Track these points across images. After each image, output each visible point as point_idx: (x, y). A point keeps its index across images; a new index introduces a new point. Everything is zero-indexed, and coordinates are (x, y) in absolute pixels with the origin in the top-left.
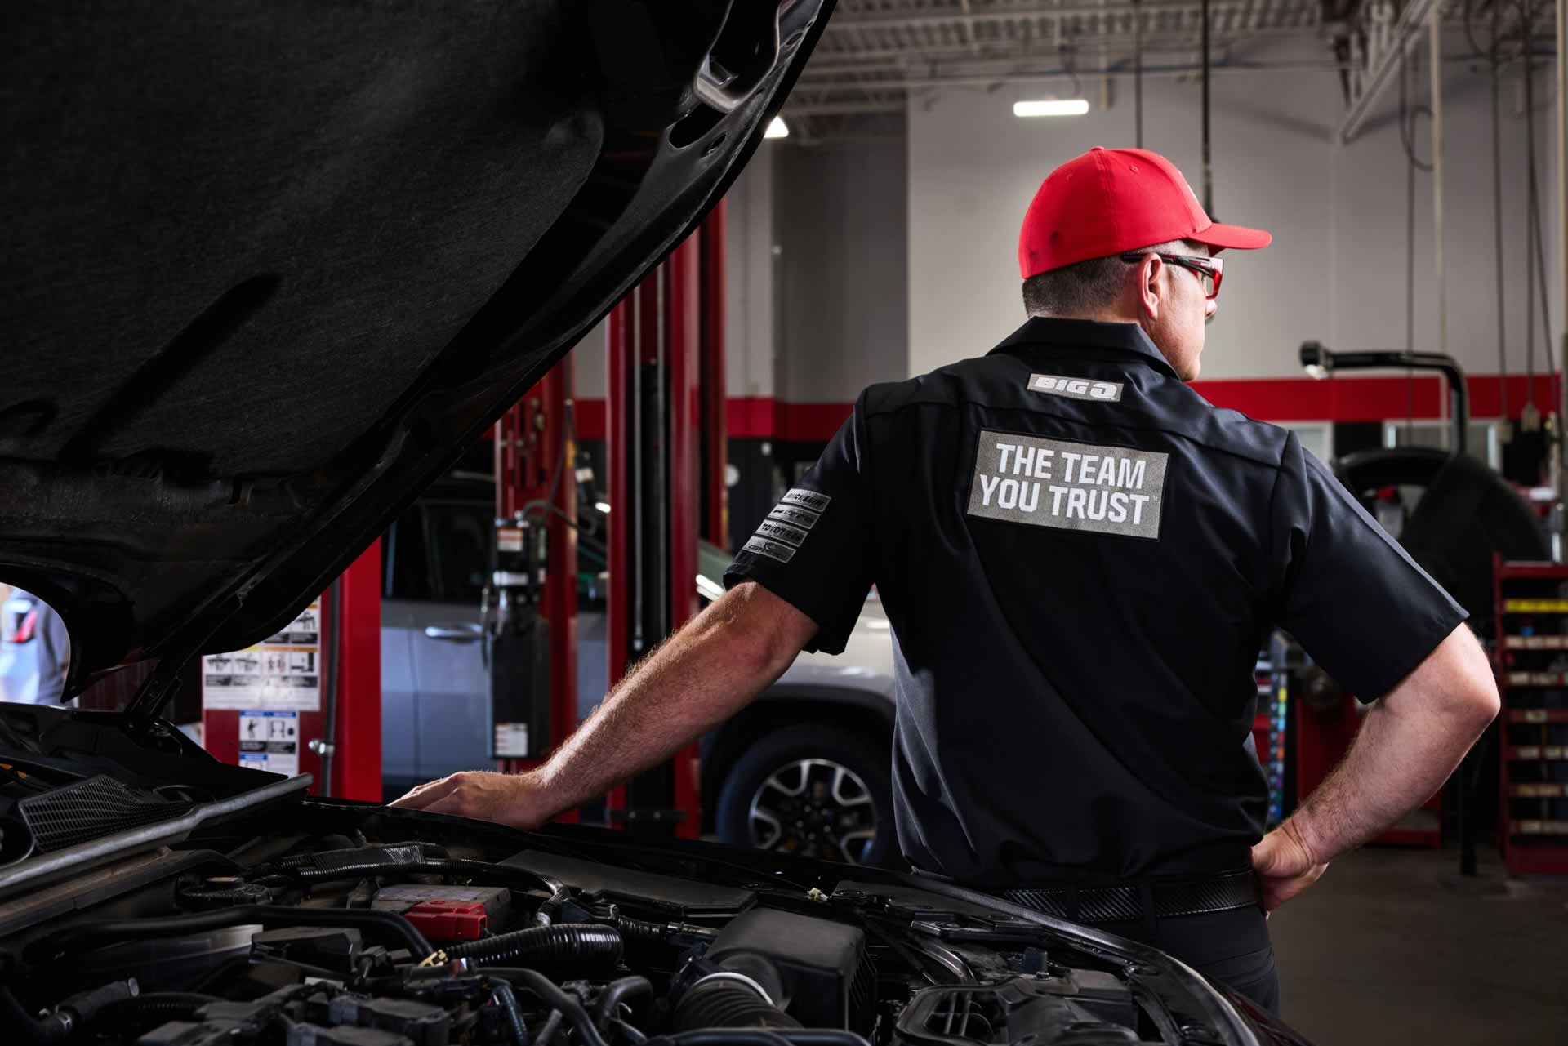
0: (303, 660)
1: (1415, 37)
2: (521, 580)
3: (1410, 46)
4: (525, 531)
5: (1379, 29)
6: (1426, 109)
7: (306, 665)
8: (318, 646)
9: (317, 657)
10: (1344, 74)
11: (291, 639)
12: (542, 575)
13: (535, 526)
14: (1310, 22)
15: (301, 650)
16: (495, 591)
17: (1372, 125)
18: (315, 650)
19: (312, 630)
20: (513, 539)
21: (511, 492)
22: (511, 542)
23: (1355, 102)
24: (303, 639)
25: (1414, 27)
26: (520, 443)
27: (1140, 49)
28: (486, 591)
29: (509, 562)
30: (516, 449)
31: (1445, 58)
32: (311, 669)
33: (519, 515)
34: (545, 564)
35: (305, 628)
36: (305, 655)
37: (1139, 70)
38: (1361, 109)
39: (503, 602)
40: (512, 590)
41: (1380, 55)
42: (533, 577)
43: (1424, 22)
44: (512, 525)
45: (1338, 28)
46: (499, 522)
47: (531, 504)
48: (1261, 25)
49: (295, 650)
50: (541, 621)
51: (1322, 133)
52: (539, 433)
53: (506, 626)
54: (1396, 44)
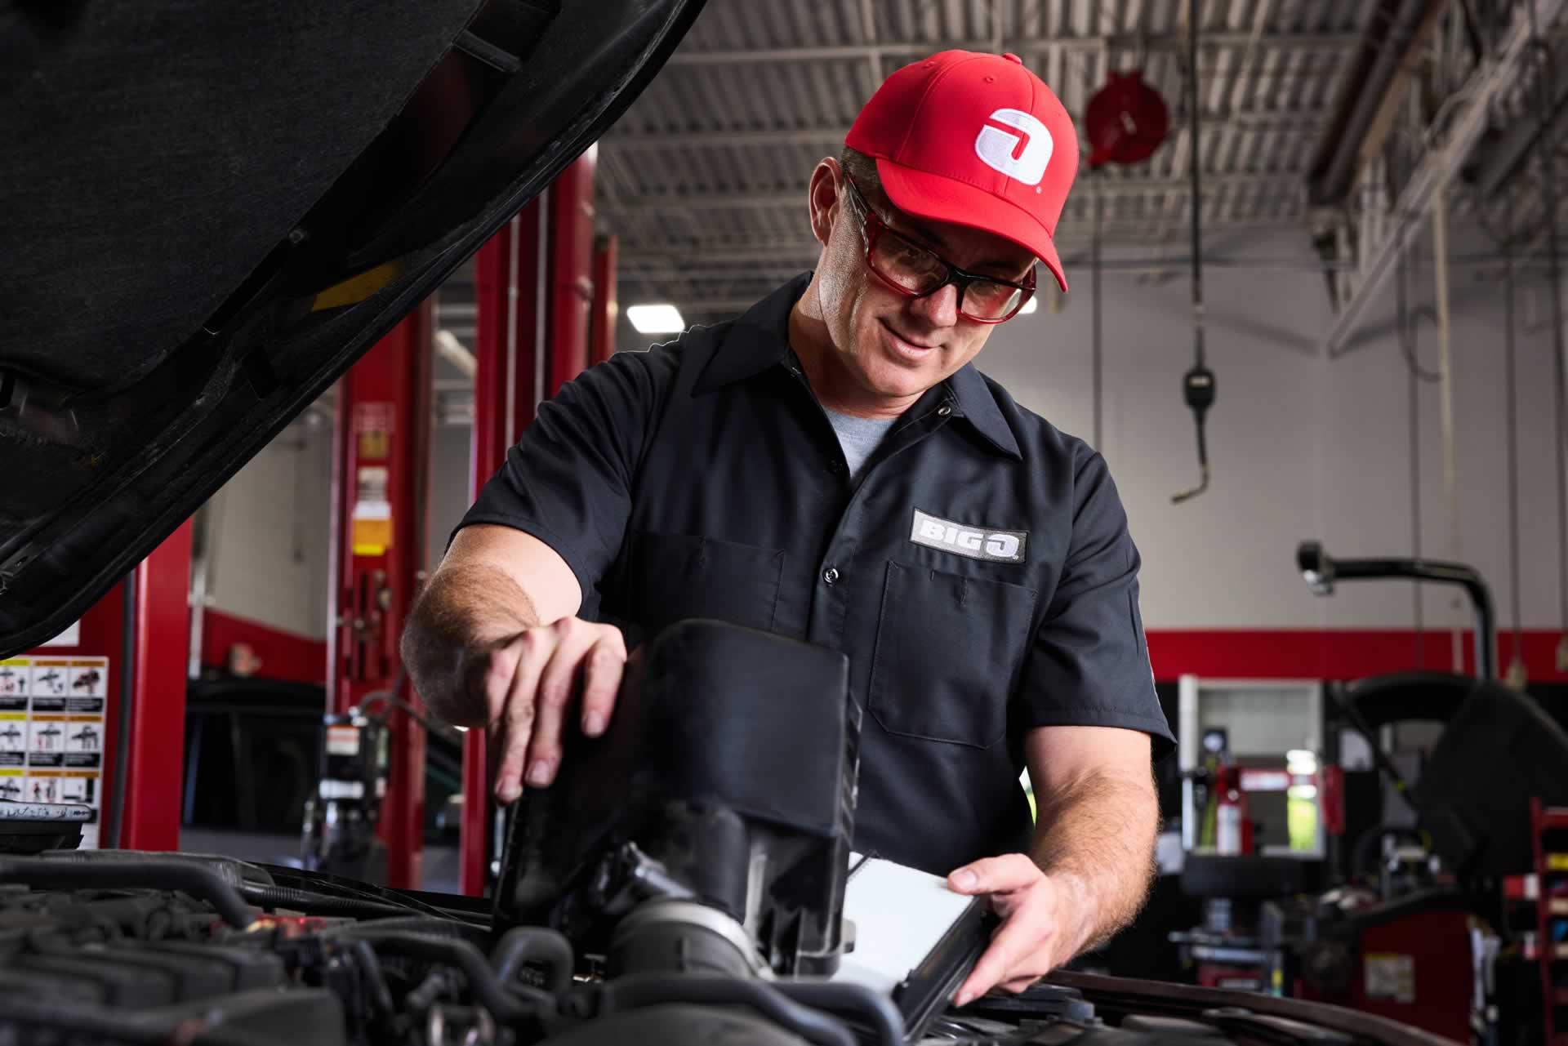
0: (80, 788)
1: (1415, 228)
2: (356, 791)
3: (1409, 238)
4: (363, 731)
5: (1372, 219)
6: (1430, 312)
7: (83, 794)
8: (100, 770)
9: (98, 784)
10: (1331, 276)
11: (65, 760)
12: (381, 787)
13: (375, 725)
14: (1293, 213)
15: (77, 775)
16: (321, 805)
17: (1362, 338)
18: (96, 775)
19: (92, 750)
20: (345, 739)
21: (346, 686)
22: (343, 742)
23: (1345, 308)
24: (81, 761)
25: (1413, 216)
26: (359, 624)
27: (1097, 243)
28: (310, 806)
29: (341, 768)
30: (354, 629)
31: (1453, 260)
32: (89, 800)
33: (354, 711)
34: (386, 773)
35: (84, 746)
36: (83, 782)
37: (1097, 265)
38: (1352, 314)
39: (332, 815)
40: (344, 804)
41: (1373, 250)
42: (369, 788)
43: (1425, 210)
44: (346, 722)
45: (1323, 217)
46: (330, 719)
47: (368, 697)
48: (1236, 215)
49: (69, 775)
50: (378, 843)
51: (1306, 346)
52: (383, 612)
53: (333, 848)
54: (1392, 236)
